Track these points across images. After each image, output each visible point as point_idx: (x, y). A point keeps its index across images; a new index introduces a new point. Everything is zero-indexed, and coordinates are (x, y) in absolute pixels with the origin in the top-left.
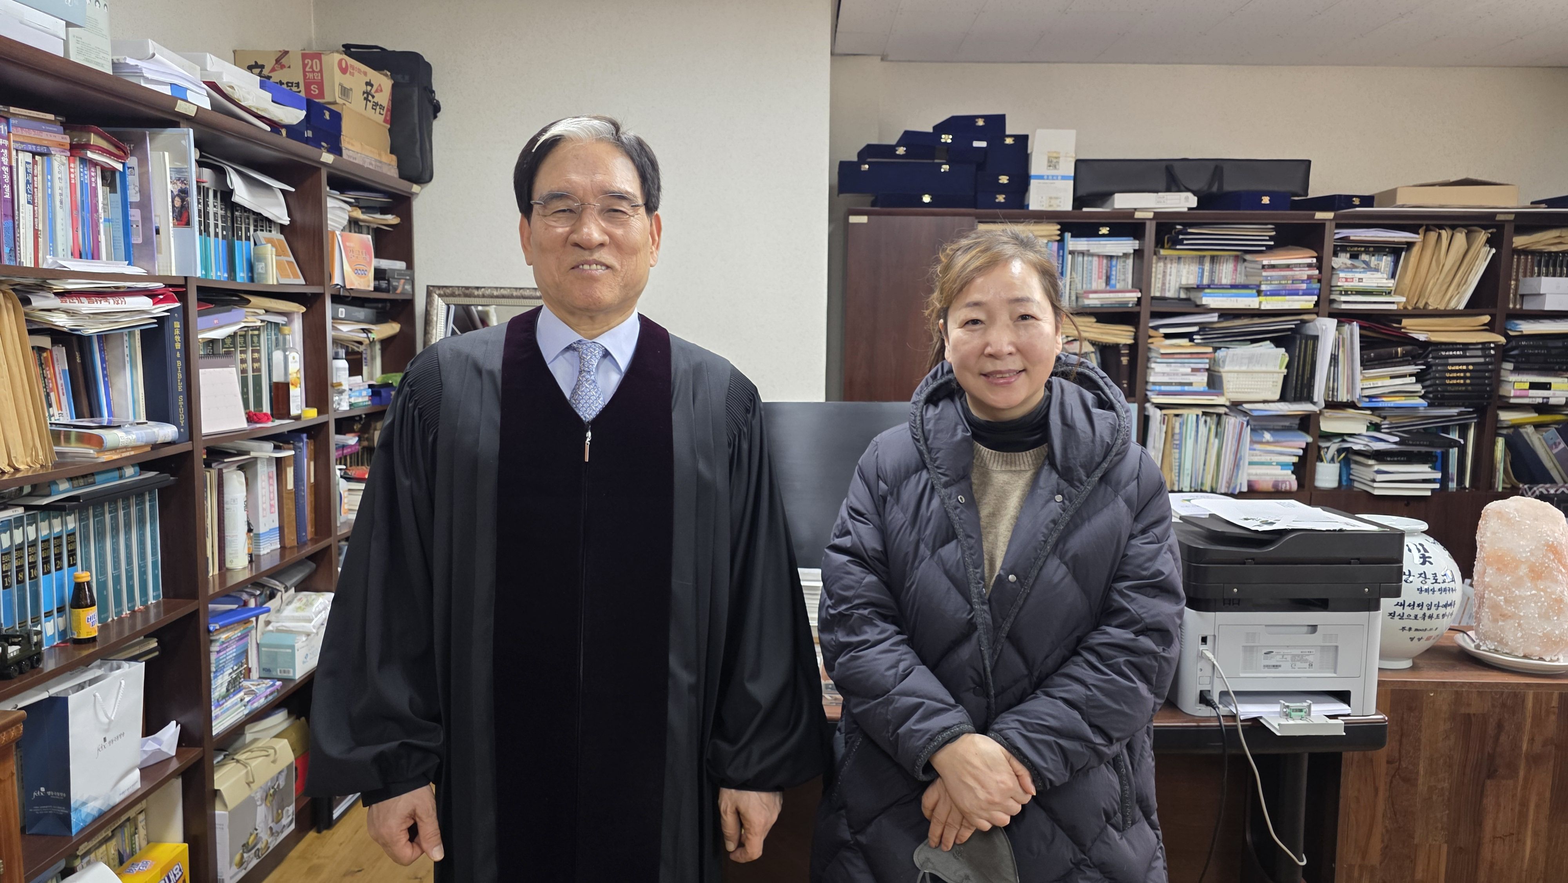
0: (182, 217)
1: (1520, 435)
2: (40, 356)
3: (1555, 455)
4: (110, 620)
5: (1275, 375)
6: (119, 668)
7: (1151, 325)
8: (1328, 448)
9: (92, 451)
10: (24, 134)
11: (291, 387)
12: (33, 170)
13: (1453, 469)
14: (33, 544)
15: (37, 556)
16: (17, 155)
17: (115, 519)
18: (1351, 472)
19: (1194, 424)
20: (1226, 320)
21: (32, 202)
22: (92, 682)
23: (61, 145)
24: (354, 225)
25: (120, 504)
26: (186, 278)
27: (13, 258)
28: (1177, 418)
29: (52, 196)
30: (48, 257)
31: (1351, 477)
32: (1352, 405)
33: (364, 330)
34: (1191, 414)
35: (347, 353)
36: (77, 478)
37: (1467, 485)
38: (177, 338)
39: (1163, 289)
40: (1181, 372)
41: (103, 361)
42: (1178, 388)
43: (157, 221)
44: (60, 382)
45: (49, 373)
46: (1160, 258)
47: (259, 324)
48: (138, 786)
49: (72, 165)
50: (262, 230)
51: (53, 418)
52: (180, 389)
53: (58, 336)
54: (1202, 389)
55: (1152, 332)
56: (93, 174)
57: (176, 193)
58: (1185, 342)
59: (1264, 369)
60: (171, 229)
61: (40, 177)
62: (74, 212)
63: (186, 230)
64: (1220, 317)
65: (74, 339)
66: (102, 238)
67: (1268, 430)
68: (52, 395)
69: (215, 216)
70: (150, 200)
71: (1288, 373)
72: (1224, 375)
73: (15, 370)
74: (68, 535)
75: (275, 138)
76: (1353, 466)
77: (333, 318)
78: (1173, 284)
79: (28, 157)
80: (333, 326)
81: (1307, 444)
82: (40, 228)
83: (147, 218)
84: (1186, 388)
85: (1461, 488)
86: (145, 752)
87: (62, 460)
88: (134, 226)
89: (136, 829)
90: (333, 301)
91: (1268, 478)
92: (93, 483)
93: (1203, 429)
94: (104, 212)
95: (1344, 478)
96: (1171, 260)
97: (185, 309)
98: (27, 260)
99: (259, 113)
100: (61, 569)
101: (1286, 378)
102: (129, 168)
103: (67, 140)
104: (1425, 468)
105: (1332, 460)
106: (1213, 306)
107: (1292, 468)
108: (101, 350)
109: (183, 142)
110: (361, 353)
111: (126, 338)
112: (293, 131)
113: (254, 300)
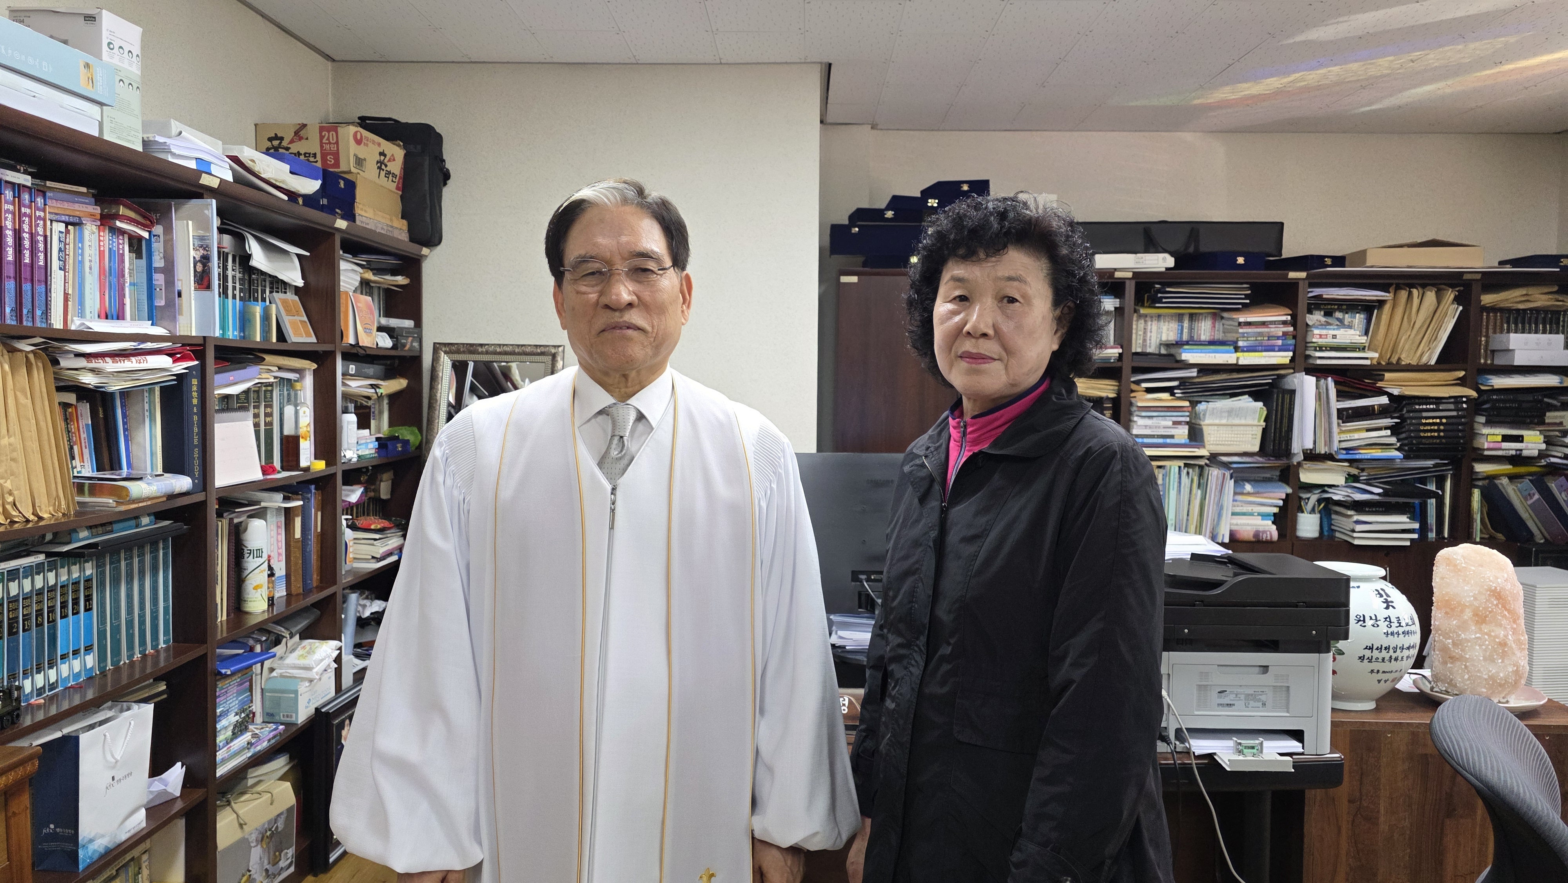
0: (203, 281)
1: (1496, 486)
2: (66, 411)
3: (1530, 506)
4: (122, 663)
5: (1254, 428)
6: (129, 709)
7: (1132, 379)
8: (1308, 499)
9: (111, 501)
10: (59, 205)
11: (301, 440)
12: (66, 238)
13: (1432, 519)
14: (52, 589)
15: (56, 601)
16: (51, 225)
17: (130, 566)
18: (1333, 522)
19: (1177, 475)
20: (1207, 375)
21: (63, 268)
22: (101, 723)
23: (92, 215)
24: (365, 286)
25: (135, 552)
26: (204, 337)
27: (44, 321)
28: (1161, 470)
29: (82, 262)
30: (75, 318)
31: (1333, 527)
32: (1329, 457)
33: (373, 386)
34: (1174, 465)
35: (356, 408)
36: (96, 526)
37: (1446, 536)
38: (195, 394)
39: (1144, 345)
40: (1162, 425)
41: (124, 416)
42: (1161, 441)
43: (179, 286)
44: (84, 436)
45: (73, 428)
46: (1140, 316)
47: (272, 380)
48: (144, 825)
49: (102, 234)
50: (278, 292)
51: (75, 470)
52: (196, 442)
53: (84, 393)
54: (1183, 441)
55: (1133, 387)
56: (121, 241)
57: (198, 258)
58: (1165, 396)
59: (1243, 422)
60: (192, 292)
61: (72, 245)
62: (102, 277)
63: (207, 293)
64: (1199, 372)
65: (98, 395)
66: (127, 301)
67: (1248, 481)
68: (75, 448)
69: (233, 279)
70: (173, 265)
71: (1266, 426)
72: (1205, 428)
73: (42, 424)
74: (86, 581)
75: (292, 207)
76: (1333, 516)
77: (343, 375)
78: (1153, 340)
79: (62, 227)
80: (342, 382)
81: (1287, 495)
82: (70, 292)
83: (170, 282)
84: (1169, 441)
85: (1440, 538)
86: (151, 792)
87: (82, 509)
88: (158, 289)
89: (140, 868)
90: (343, 359)
91: (1249, 528)
92: (111, 532)
93: (1185, 480)
94: (130, 276)
95: (1326, 529)
96: (1152, 317)
97: (203, 367)
98: (57, 323)
99: (278, 184)
100: (78, 613)
101: (1265, 431)
102: (154, 236)
103: (97, 210)
104: (1404, 518)
105: (1313, 511)
106: (1192, 361)
107: (1273, 518)
108: (123, 406)
109: (206, 212)
110: (369, 408)
111: (146, 394)
112: (310, 200)
113: (268, 358)
